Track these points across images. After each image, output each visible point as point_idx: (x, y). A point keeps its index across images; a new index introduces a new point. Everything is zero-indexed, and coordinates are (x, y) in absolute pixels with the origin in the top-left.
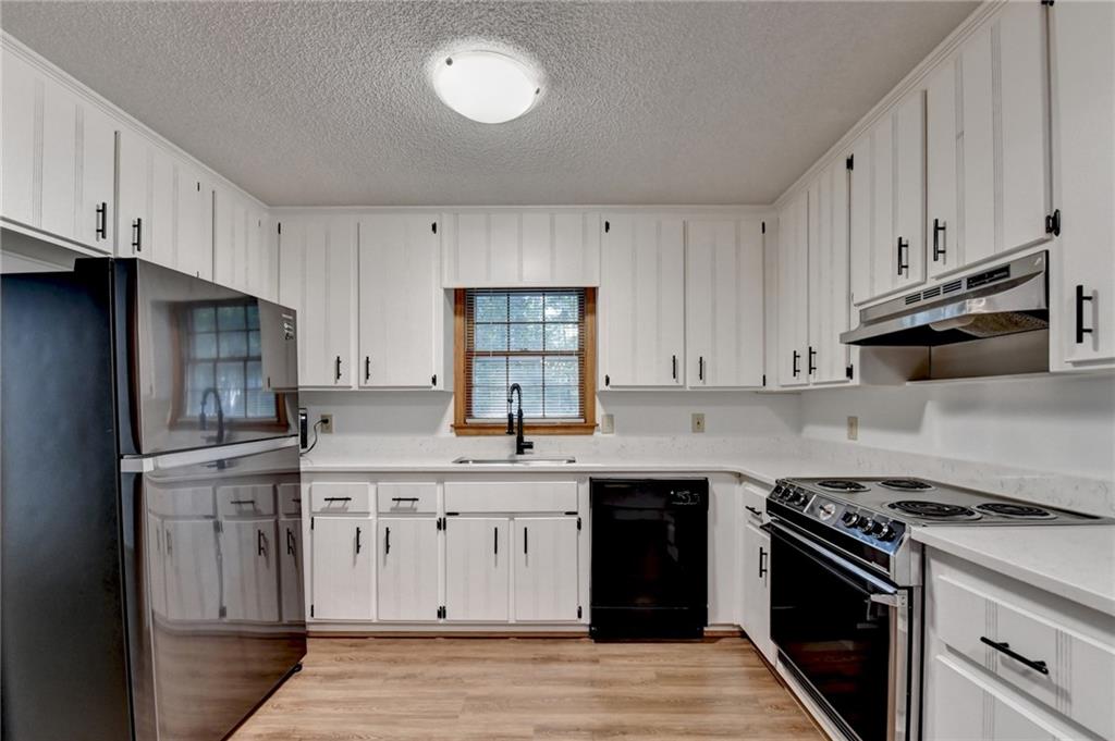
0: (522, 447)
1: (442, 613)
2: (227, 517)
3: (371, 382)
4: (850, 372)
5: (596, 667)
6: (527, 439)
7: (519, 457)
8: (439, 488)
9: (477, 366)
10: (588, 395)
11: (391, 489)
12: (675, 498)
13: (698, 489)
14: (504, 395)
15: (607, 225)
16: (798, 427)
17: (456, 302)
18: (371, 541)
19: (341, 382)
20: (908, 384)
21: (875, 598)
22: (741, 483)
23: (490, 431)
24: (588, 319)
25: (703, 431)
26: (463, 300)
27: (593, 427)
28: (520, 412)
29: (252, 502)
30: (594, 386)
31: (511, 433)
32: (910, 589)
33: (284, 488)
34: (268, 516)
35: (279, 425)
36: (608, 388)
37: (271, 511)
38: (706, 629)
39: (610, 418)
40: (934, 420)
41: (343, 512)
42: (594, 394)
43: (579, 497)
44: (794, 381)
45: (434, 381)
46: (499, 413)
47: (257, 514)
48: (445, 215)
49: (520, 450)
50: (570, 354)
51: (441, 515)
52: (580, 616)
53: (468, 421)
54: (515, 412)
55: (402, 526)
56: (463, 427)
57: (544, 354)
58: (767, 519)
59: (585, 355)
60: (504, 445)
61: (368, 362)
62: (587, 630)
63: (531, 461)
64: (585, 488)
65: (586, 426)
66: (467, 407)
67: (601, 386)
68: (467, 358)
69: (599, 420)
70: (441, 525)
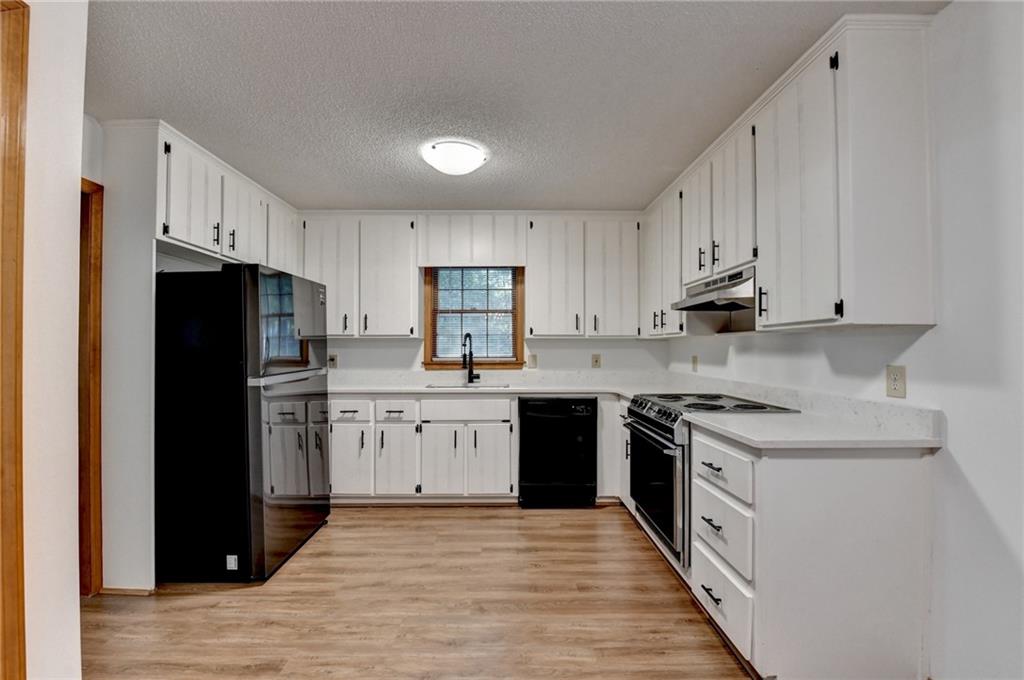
0: (472, 378)
1: (419, 489)
2: (275, 424)
3: (368, 332)
4: (681, 328)
5: (522, 521)
6: (475, 372)
7: (470, 384)
8: (418, 404)
9: (440, 322)
10: (519, 340)
11: (385, 405)
12: (575, 410)
13: (590, 405)
14: (459, 341)
15: (531, 224)
16: (666, 365)
17: (426, 275)
18: (371, 441)
19: (347, 332)
20: (717, 335)
21: (665, 451)
22: (619, 400)
23: (450, 367)
24: (519, 287)
25: (599, 367)
26: (431, 275)
27: (522, 364)
28: (471, 353)
29: (293, 414)
30: (523, 334)
31: (465, 368)
32: (683, 446)
33: (313, 404)
34: (303, 423)
35: (303, 362)
36: (532, 336)
37: (304, 421)
38: (597, 501)
39: (534, 357)
40: (733, 357)
41: (352, 420)
42: (523, 340)
43: (511, 410)
44: (655, 332)
45: (412, 331)
46: (456, 354)
47: (295, 422)
48: (419, 216)
49: (471, 380)
50: (506, 312)
51: (418, 422)
52: (512, 491)
53: (434, 359)
54: (467, 353)
55: (393, 431)
56: (429, 364)
57: (487, 312)
58: (629, 420)
59: (517, 313)
60: (460, 375)
61: (366, 318)
62: (516, 501)
63: (478, 386)
64: (515, 404)
65: (517, 363)
66: (433, 350)
67: (527, 335)
68: (433, 314)
69: (526, 359)
70: (419, 429)
